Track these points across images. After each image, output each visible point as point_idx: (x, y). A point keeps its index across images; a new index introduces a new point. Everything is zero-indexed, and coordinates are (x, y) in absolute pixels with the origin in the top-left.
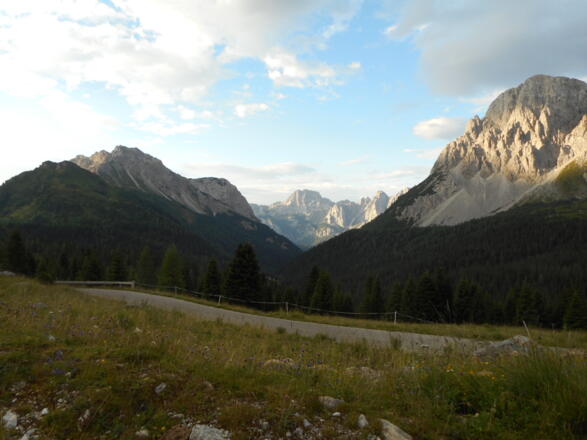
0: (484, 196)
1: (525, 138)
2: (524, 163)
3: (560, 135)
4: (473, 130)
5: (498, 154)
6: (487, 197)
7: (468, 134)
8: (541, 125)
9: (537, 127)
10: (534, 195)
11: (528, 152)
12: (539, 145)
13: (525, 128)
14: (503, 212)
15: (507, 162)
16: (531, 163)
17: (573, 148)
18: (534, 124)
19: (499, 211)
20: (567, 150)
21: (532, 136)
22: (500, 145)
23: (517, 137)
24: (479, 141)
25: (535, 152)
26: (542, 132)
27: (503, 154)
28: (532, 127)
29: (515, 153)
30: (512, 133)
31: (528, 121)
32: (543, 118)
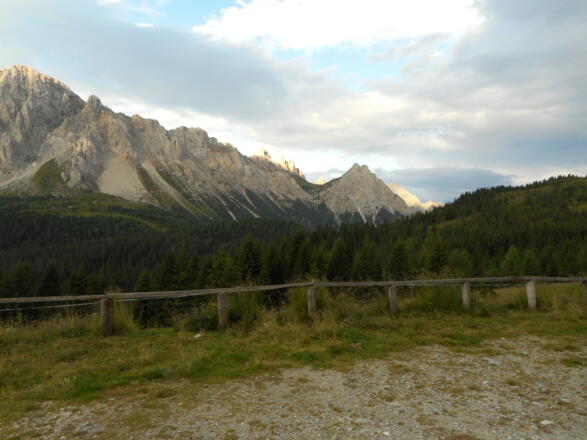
1: (4, 127)
3: (42, 132)
10: (9, 188)
11: (6, 142)
12: (19, 138)
13: (5, 117)
16: (9, 155)
17: (54, 147)
18: (16, 114)
20: (48, 148)
21: (12, 127)
25: (13, 144)
26: (22, 125)
28: (13, 118)
31: (9, 108)
32: (25, 111)
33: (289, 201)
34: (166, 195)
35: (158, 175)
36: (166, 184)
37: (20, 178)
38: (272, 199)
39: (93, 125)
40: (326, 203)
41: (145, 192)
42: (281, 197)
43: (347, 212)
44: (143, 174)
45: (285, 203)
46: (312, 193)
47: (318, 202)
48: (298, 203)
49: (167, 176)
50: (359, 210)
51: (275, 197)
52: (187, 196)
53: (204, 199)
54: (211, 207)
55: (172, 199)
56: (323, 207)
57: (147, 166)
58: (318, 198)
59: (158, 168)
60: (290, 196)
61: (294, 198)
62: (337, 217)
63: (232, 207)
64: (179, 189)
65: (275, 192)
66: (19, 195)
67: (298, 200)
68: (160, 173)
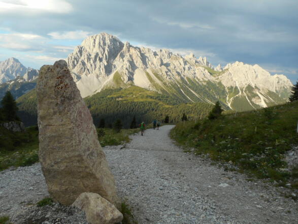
0: (89, 84)
1: (101, 60)
2: (101, 71)
3: (112, 60)
4: (79, 52)
5: (91, 65)
6: (90, 84)
7: (77, 54)
8: (106, 55)
9: (104, 55)
10: (107, 86)
11: (103, 67)
12: (106, 64)
13: (100, 55)
14: (98, 93)
15: (95, 69)
16: (104, 71)
17: (116, 66)
19: (97, 92)
20: (115, 67)
21: (103, 60)
22: (92, 62)
23: (98, 59)
24: (82, 58)
25: (105, 67)
26: (106, 59)
27: (93, 66)
28: (103, 55)
29: (98, 66)
30: (96, 57)
31: (101, 52)
32: (106, 52)
33: (205, 81)
34: (158, 84)
35: (153, 75)
36: (157, 79)
37: (109, 80)
38: (197, 81)
39: (128, 54)
40: (222, 82)
41: (150, 83)
42: (202, 80)
43: (231, 86)
44: (148, 74)
45: (203, 83)
46: (215, 77)
47: (218, 81)
48: (209, 82)
49: (156, 75)
50: (237, 85)
51: (199, 80)
52: (165, 84)
53: (171, 85)
54: (175, 88)
55: (160, 86)
56: (220, 83)
57: (148, 70)
58: (218, 79)
59: (153, 71)
60: (205, 79)
61: (207, 80)
62: (226, 89)
63: (182, 87)
64: (162, 81)
65: (198, 77)
66: (111, 88)
67: (209, 80)
68: (154, 74)
